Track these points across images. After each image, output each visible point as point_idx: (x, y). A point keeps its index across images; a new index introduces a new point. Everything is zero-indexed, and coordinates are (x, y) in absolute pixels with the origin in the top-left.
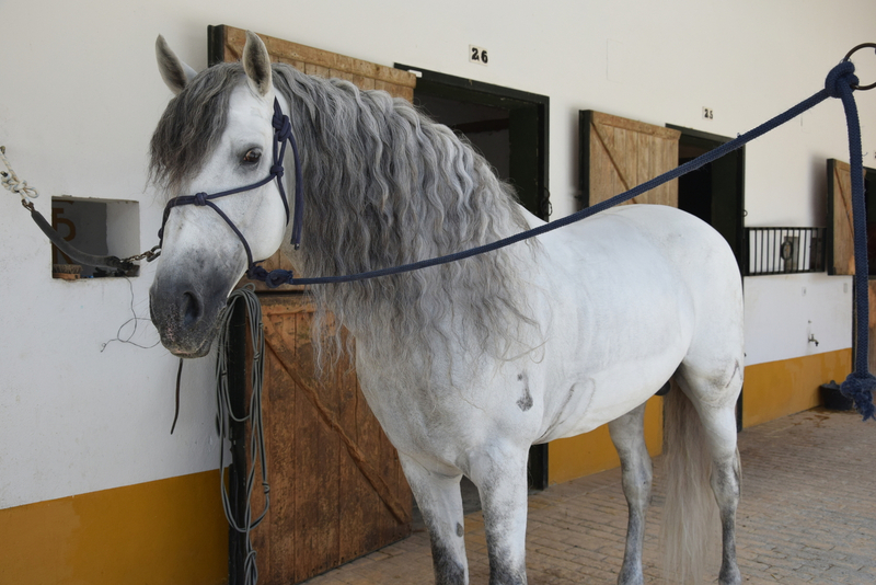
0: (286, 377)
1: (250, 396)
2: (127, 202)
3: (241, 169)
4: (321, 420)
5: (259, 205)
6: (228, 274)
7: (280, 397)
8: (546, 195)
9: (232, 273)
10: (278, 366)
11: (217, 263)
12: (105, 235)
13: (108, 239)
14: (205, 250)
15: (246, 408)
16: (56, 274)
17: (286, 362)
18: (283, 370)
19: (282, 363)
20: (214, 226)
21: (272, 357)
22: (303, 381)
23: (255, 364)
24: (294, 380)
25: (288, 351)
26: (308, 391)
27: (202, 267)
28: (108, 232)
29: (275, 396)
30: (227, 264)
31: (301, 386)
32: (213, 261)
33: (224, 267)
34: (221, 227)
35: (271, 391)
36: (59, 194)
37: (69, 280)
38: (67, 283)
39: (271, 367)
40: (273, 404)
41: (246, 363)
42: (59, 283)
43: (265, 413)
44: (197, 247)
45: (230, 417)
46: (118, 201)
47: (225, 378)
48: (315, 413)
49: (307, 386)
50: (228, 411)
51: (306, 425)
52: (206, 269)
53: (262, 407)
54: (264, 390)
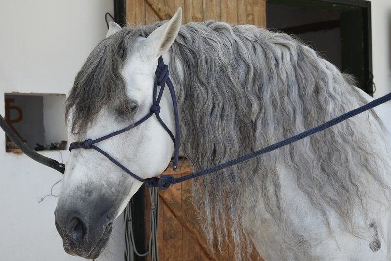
0: (175, 222)
1: (149, 237)
2: (58, 95)
3: (120, 118)
4: (202, 254)
5: (140, 143)
6: (114, 198)
7: (171, 237)
8: (370, 77)
9: (118, 196)
10: (169, 214)
11: (104, 190)
12: (43, 120)
13: (45, 122)
14: (93, 183)
15: (146, 246)
16: (9, 149)
17: (175, 211)
18: (173, 217)
19: (172, 211)
20: (100, 164)
21: (165, 207)
22: (188, 225)
23: (152, 213)
24: (181, 224)
25: (177, 203)
26: (192, 232)
27: (90, 196)
28: (45, 117)
29: (167, 237)
30: (113, 190)
31: (187, 228)
32: (101, 189)
33: (110, 192)
34: (106, 163)
35: (164, 233)
36: (10, 91)
37: (18, 153)
38: (16, 155)
39: (164, 214)
40: (166, 242)
41: (146, 212)
42: (11, 156)
43: (160, 250)
44: (85, 181)
45: (135, 253)
46: (52, 95)
47: (130, 224)
48: (198, 249)
49: (191, 228)
50: (133, 248)
51: (191, 258)
52: (95, 196)
53: (158, 245)
54: (159, 232)
